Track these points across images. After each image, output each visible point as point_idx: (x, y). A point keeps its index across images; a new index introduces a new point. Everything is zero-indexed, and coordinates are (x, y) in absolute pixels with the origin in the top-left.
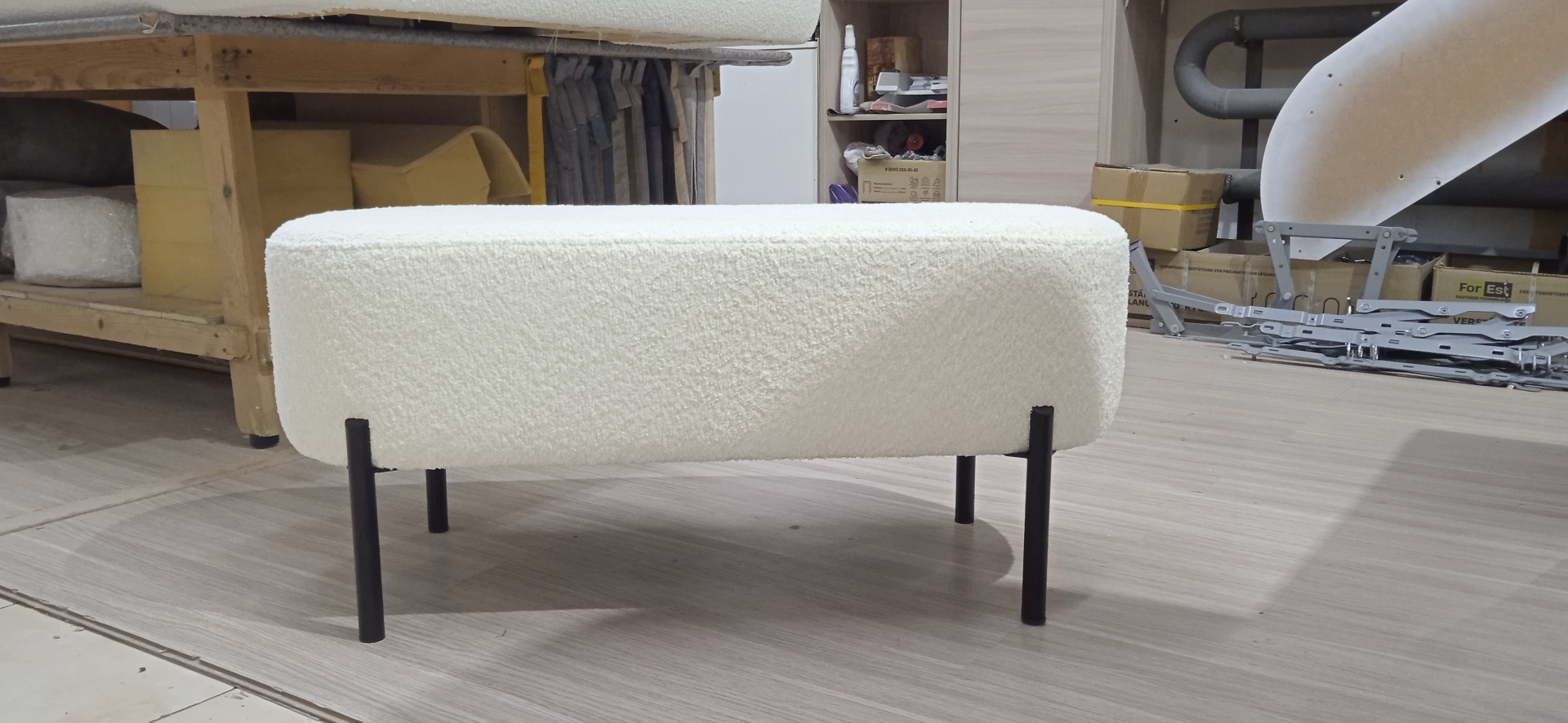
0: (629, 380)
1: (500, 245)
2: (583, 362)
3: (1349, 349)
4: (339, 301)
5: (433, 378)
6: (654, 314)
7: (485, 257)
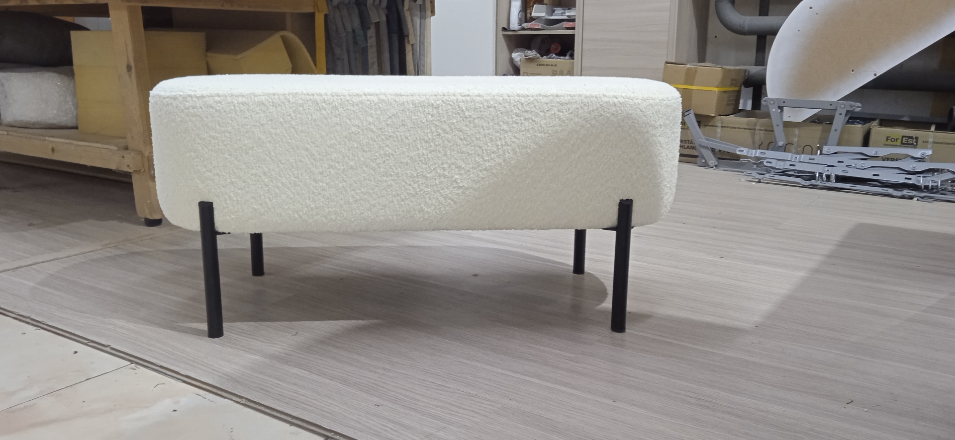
0: (373, 180)
1: (293, 95)
2: (344, 169)
3: (817, 175)
4: (194, 129)
5: (252, 177)
6: (388, 139)
7: (283, 103)
